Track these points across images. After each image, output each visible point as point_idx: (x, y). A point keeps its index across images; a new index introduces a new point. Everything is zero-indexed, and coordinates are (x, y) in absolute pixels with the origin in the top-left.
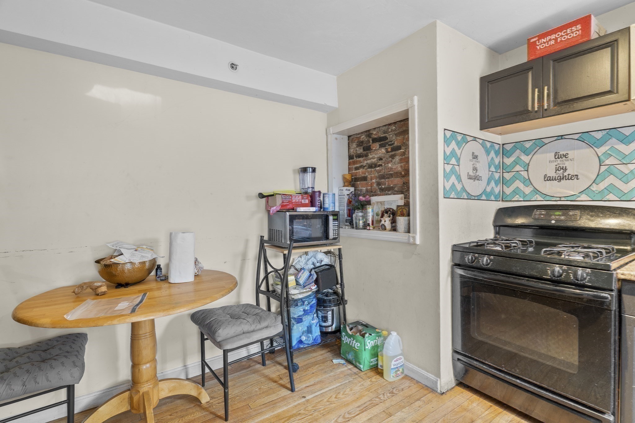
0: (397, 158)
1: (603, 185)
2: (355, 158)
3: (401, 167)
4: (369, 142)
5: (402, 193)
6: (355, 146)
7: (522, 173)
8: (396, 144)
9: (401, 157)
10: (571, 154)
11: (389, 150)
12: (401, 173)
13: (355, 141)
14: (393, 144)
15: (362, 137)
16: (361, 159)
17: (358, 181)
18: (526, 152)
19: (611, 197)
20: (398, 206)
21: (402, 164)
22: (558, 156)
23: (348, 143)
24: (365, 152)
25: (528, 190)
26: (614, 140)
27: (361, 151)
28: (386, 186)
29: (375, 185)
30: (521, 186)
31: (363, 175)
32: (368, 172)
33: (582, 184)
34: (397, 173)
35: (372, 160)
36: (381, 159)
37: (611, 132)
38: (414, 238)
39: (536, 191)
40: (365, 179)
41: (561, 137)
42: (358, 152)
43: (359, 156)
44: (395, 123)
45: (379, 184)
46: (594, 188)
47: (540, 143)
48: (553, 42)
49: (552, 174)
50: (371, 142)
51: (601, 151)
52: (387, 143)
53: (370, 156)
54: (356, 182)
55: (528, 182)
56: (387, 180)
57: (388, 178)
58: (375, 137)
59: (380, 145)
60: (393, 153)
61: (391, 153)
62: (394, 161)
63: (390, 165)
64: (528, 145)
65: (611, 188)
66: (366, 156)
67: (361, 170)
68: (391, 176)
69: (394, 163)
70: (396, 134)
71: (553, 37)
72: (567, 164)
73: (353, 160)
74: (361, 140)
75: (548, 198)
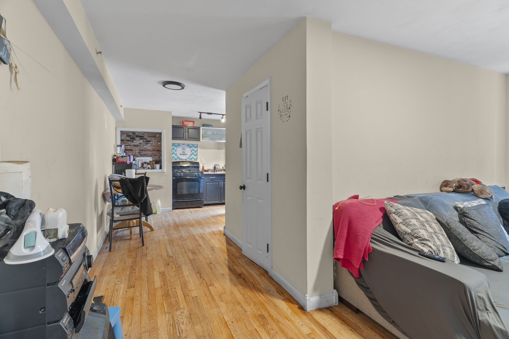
0: (149, 145)
1: (192, 157)
2: (125, 141)
3: (151, 148)
4: (134, 136)
5: (151, 157)
6: (125, 136)
7: (175, 152)
8: (148, 140)
9: (151, 145)
10: (186, 149)
11: (145, 141)
12: (151, 150)
13: (125, 134)
14: (146, 140)
15: (130, 133)
16: (129, 142)
17: (127, 151)
18: (176, 146)
19: (193, 159)
20: (150, 161)
21: (152, 147)
22: (183, 149)
23: (121, 134)
24: (132, 140)
25: (176, 157)
26: (193, 147)
27: (129, 139)
28: (144, 154)
29: (137, 153)
30: (175, 156)
31: (130, 149)
32: (133, 148)
33: (188, 156)
34: (149, 150)
35: (136, 143)
36: (140, 144)
37: (193, 145)
38: (164, 170)
39: (178, 157)
40: (132, 150)
41: (184, 144)
42: (127, 139)
43: (128, 141)
44: (148, 133)
45: (139, 153)
46: (190, 157)
47: (179, 145)
48: (187, 123)
49: (182, 153)
50: (135, 136)
51: (191, 149)
52: (144, 139)
53: (134, 142)
54: (126, 151)
55: (176, 155)
56: (144, 152)
57: (145, 151)
58: (138, 135)
59: (140, 138)
60: (147, 143)
61: (146, 143)
62: (147, 145)
63: (145, 147)
64: (176, 145)
65: (193, 158)
66: (133, 141)
67: (128, 147)
68: (146, 150)
69: (148, 146)
70: (148, 136)
71: (188, 122)
72: (185, 151)
73: (124, 142)
74: (129, 134)
75: (181, 159)
